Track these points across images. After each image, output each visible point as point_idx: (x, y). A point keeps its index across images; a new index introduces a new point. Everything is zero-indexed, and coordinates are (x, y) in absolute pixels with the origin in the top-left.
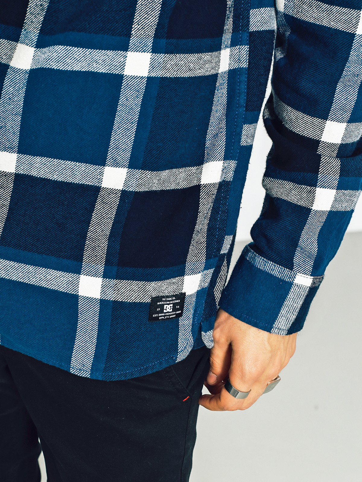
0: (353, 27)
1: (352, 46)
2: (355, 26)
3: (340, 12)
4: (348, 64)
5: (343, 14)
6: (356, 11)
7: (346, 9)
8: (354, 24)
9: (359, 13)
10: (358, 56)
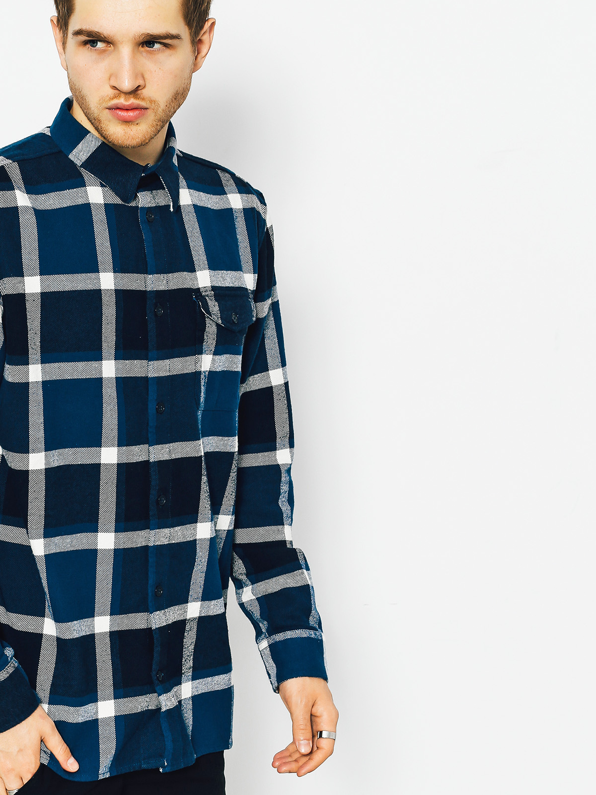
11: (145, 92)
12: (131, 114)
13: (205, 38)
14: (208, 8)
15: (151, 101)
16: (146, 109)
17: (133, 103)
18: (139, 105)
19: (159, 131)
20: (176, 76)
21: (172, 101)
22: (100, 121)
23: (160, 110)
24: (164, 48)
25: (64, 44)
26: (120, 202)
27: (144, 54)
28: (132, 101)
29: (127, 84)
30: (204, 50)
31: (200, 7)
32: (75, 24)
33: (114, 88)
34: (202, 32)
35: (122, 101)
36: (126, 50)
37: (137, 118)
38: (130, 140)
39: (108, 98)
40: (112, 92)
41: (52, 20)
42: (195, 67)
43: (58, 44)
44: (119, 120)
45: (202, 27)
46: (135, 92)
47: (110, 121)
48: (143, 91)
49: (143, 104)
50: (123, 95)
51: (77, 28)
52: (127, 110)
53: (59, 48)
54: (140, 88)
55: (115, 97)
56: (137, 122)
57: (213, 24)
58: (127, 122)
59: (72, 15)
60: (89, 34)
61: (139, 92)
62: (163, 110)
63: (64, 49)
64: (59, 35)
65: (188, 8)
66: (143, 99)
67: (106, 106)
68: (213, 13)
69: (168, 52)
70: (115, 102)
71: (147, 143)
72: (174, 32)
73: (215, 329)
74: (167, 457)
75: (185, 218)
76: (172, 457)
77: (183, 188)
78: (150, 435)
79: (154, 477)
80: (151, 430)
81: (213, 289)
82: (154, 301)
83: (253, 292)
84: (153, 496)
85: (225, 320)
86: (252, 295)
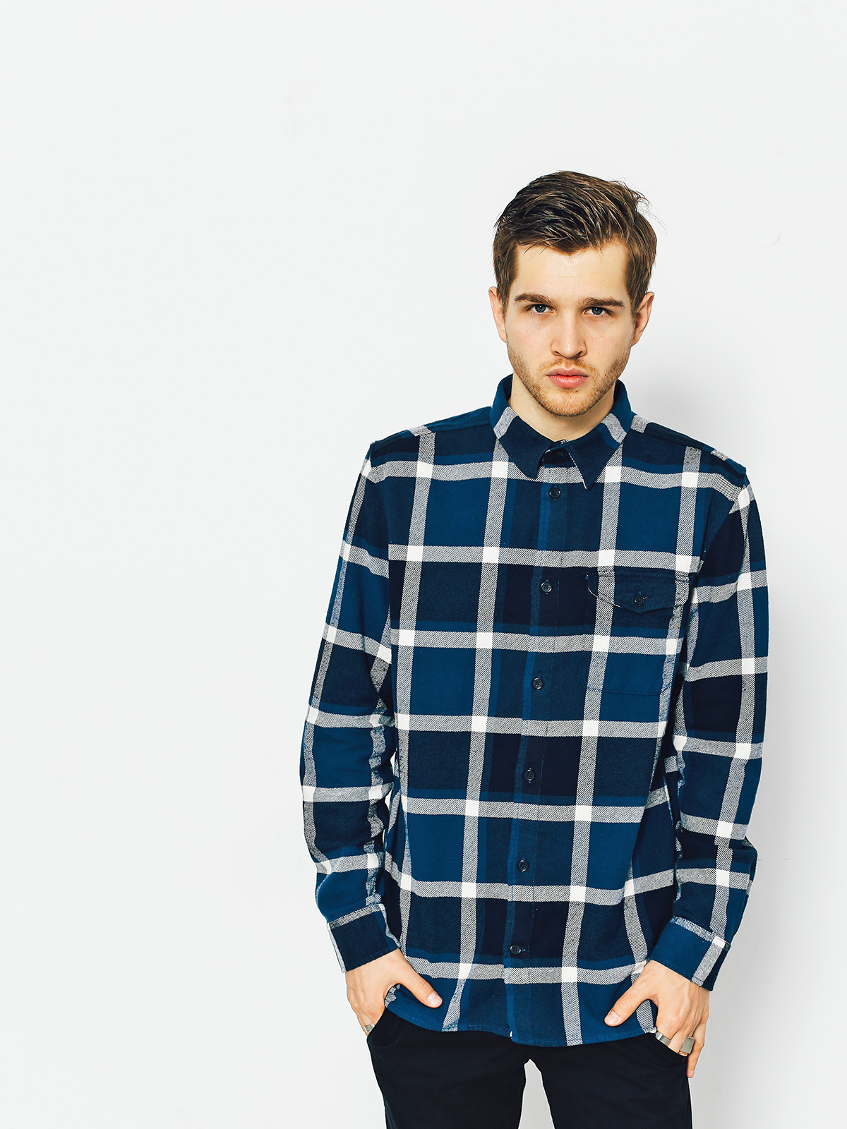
6: (733, 743)
7: (725, 742)
8: (731, 752)
9: (734, 745)
11: (585, 359)
12: (571, 381)
13: (644, 312)
14: (647, 283)
15: (592, 369)
16: (586, 376)
17: (573, 369)
18: (579, 371)
19: (597, 401)
20: (616, 345)
21: (611, 371)
22: (539, 388)
23: (600, 379)
24: (607, 315)
25: (504, 311)
26: (524, 477)
27: (586, 320)
28: (573, 367)
29: (569, 350)
30: (642, 324)
31: (641, 279)
32: (517, 289)
33: (556, 353)
34: (642, 305)
35: (563, 367)
36: (568, 315)
37: (577, 385)
38: (568, 407)
39: (548, 364)
40: (552, 358)
41: (491, 291)
42: (634, 340)
43: (496, 315)
44: (560, 387)
45: (641, 300)
46: (577, 357)
47: (549, 388)
48: (584, 357)
49: (583, 371)
50: (564, 359)
51: (520, 293)
52: (567, 376)
53: (497, 319)
54: (582, 354)
55: (556, 363)
56: (576, 390)
57: (652, 298)
58: (566, 389)
59: (514, 281)
60: (533, 298)
61: (580, 359)
62: (603, 380)
63: (504, 317)
64: (499, 305)
65: (631, 277)
66: (584, 366)
67: (547, 372)
68: (651, 288)
69: (610, 319)
70: (556, 367)
71: (585, 412)
72: (617, 298)
73: (610, 609)
74: (542, 734)
75: (606, 496)
76: (549, 735)
77: (614, 465)
78: (524, 709)
79: (521, 751)
80: (525, 704)
81: (616, 568)
82: (541, 577)
83: (690, 575)
84: (519, 769)
85: (621, 601)
86: (687, 578)
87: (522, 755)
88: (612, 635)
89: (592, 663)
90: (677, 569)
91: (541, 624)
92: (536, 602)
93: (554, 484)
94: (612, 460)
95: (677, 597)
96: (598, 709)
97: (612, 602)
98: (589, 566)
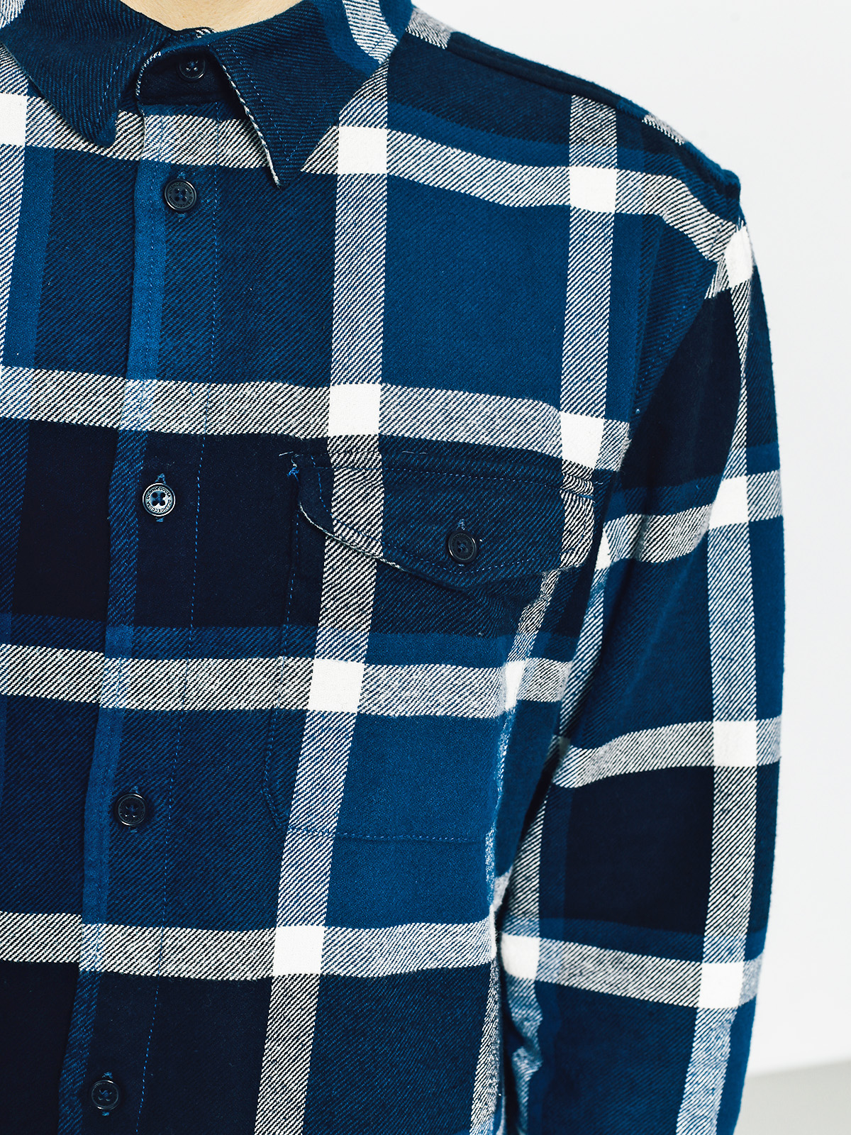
0: (690, 996)
1: (695, 1031)
2: (693, 993)
3: (660, 968)
4: (691, 1069)
5: (667, 971)
6: (693, 963)
7: (674, 961)
8: (691, 990)
9: (699, 968)
10: (708, 1049)
73: (365, 576)
74: (144, 967)
75: (344, 217)
76: (170, 970)
77: (363, 122)
78: (89, 889)
79: (79, 1019)
80: (90, 873)
81: (387, 444)
82: (140, 466)
83: (598, 475)
84: (73, 1074)
85: (404, 549)
86: (590, 485)
87: (81, 1030)
88: (373, 658)
89: (307, 750)
90: (567, 455)
91: (141, 619)
92: (124, 544)
93: (175, 168)
94: (355, 105)
95: (567, 541)
96: (322, 891)
97: (377, 551)
98: (300, 435)
